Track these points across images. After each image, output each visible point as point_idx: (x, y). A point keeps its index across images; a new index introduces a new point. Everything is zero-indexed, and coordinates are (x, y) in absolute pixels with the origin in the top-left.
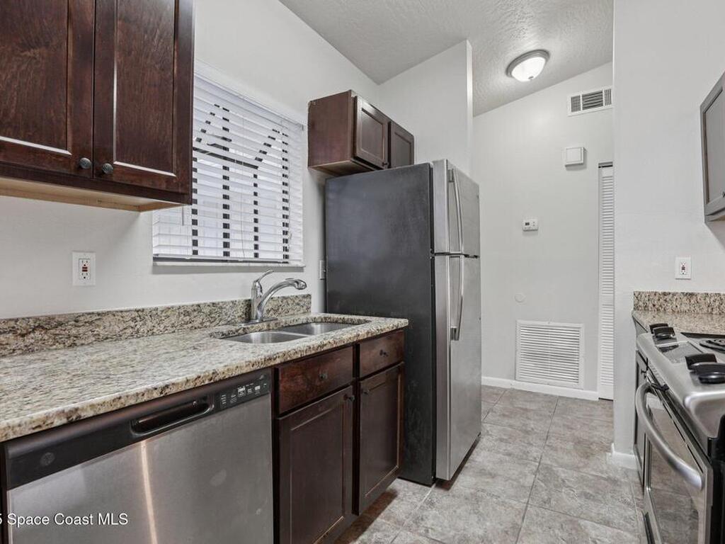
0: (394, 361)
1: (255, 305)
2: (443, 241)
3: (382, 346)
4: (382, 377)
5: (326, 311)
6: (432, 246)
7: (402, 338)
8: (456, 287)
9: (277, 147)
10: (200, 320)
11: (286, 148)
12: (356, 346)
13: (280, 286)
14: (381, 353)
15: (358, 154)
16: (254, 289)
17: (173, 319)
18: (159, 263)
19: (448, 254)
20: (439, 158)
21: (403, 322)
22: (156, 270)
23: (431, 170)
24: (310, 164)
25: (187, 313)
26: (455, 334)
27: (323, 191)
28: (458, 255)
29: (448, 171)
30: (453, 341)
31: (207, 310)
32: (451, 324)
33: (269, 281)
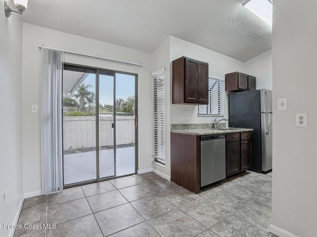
0: (249, 139)
1: (215, 125)
2: (263, 109)
3: (246, 134)
4: (246, 142)
5: (230, 127)
6: (260, 111)
7: (252, 134)
8: (267, 121)
9: (217, 85)
10: (205, 127)
11: (219, 85)
12: (240, 133)
13: (221, 120)
14: (246, 136)
15: (239, 88)
16: (215, 121)
17: (201, 126)
18: (199, 115)
19: (265, 113)
20: (262, 88)
21: (252, 130)
22: (198, 116)
23: (260, 91)
24: (225, 90)
25: (203, 125)
26: (267, 134)
27: (229, 96)
28: (268, 113)
29: (265, 92)
30: (267, 136)
31: (206, 125)
32: (266, 131)
33: (218, 119)
